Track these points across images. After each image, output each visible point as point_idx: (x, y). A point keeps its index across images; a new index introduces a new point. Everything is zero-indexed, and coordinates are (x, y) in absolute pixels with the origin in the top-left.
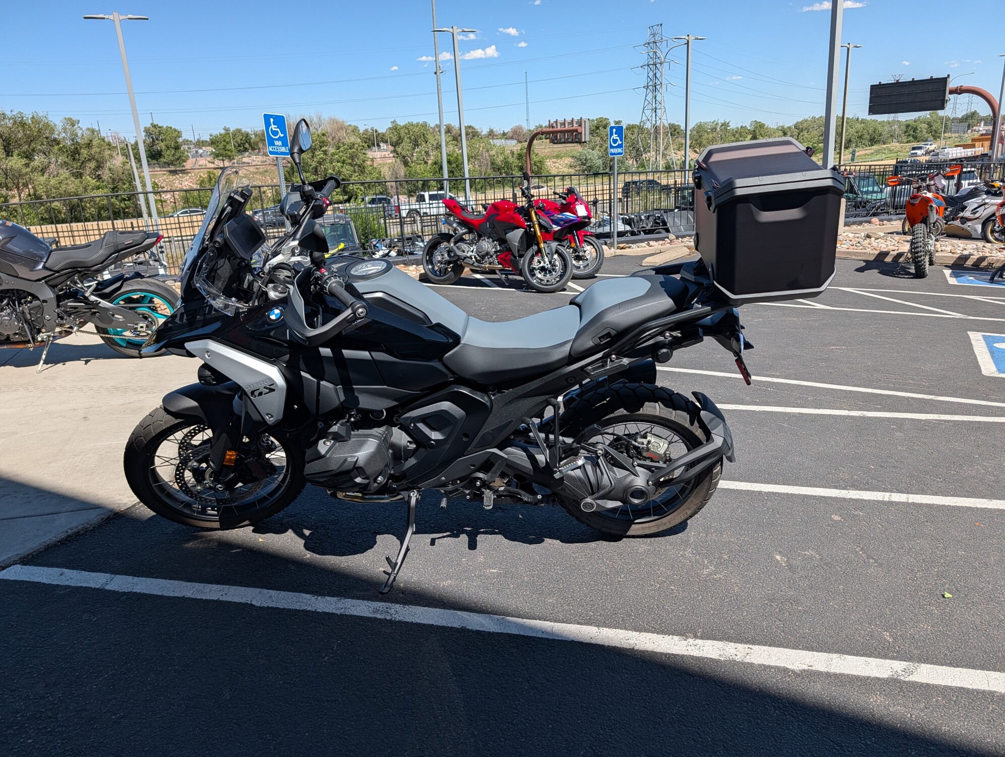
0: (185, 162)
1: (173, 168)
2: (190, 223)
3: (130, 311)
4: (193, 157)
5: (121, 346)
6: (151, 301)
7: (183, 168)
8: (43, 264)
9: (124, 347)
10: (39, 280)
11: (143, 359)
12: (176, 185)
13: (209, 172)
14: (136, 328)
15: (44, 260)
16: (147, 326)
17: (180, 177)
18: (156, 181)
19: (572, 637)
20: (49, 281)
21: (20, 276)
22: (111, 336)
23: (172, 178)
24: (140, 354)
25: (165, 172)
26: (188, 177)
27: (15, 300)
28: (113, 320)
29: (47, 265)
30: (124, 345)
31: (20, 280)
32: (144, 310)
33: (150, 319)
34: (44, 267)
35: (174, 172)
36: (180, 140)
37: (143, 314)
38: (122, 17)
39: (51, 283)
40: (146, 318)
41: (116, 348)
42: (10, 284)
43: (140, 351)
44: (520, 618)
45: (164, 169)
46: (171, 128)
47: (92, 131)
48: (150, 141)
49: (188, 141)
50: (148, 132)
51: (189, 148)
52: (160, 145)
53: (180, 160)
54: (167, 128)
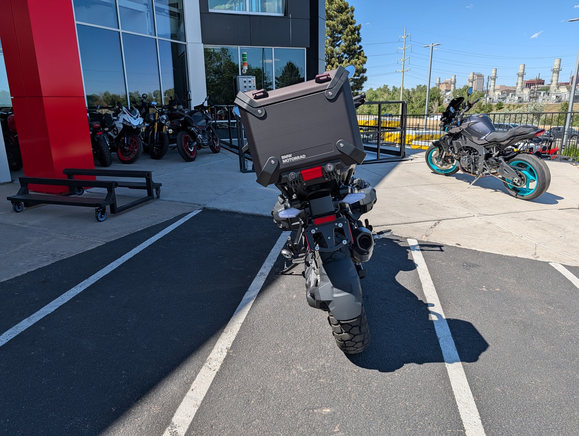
5: (509, 188)
9: (510, 189)
10: (482, 145)
11: (517, 199)
14: (513, 180)
16: (518, 181)
20: (485, 146)
21: (474, 141)
22: (506, 182)
24: (516, 195)
30: (511, 188)
31: (473, 143)
32: (525, 172)
33: (522, 178)
34: (485, 139)
37: (520, 174)
39: (487, 147)
40: (520, 176)
41: (507, 188)
42: (469, 144)
43: (517, 194)
44: (253, 304)
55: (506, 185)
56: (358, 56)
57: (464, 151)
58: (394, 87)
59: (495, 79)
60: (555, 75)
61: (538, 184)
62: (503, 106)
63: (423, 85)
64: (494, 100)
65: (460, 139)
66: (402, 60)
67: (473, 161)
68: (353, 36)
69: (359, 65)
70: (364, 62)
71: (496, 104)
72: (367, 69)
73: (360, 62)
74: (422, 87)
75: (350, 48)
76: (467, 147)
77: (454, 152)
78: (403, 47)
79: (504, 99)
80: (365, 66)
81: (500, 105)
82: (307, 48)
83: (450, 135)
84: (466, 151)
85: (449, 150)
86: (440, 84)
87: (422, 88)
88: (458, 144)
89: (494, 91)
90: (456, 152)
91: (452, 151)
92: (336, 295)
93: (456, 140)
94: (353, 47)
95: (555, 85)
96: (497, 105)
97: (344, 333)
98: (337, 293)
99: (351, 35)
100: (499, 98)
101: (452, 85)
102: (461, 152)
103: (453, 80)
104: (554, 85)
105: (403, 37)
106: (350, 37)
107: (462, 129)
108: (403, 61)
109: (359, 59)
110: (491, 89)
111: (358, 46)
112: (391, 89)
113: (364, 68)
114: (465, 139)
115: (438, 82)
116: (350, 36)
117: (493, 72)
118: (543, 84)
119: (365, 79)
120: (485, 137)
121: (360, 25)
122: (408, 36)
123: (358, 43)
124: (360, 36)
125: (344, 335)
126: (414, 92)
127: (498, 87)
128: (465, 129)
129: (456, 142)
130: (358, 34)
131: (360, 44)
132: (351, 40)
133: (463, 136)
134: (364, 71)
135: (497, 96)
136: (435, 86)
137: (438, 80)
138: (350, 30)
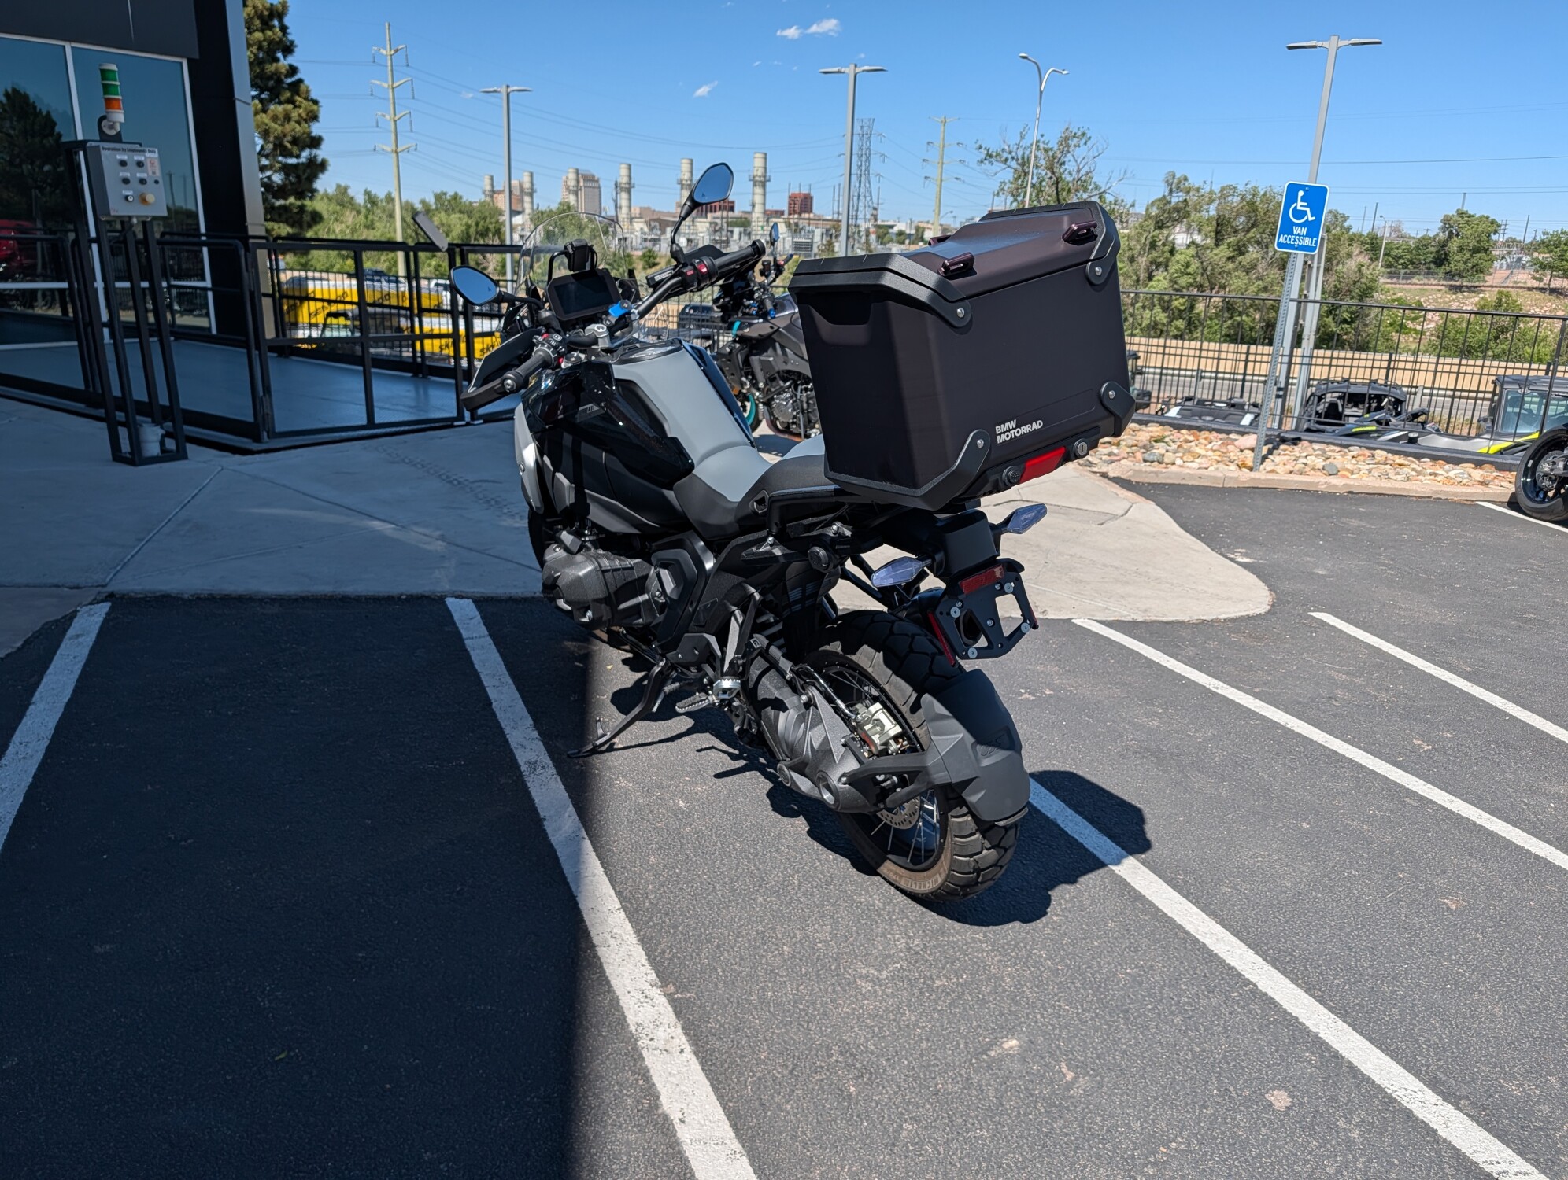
0: (1488, 274)
1: (1458, 282)
4: (1509, 267)
7: (1476, 284)
13: (1499, 292)
18: (1422, 300)
19: (585, 906)
25: (1443, 288)
26: (1477, 299)
35: (1455, 289)
36: (1495, 238)
38: (1341, 43)
44: (595, 849)
45: (1445, 283)
46: (1488, 218)
47: (1336, 217)
48: (1443, 236)
49: (1514, 241)
50: (1447, 223)
51: (1509, 253)
52: (1453, 246)
53: (1479, 270)
54: (1481, 218)
56: (292, 96)
57: (781, 383)
58: (368, 193)
59: (628, 191)
60: (759, 190)
62: (658, 260)
63: (451, 193)
64: (634, 244)
65: (770, 351)
66: (388, 117)
67: (805, 406)
68: (269, 33)
69: (299, 123)
70: (314, 117)
71: (640, 253)
72: (324, 136)
73: (300, 115)
74: (448, 197)
75: (263, 70)
76: (788, 372)
77: (755, 385)
78: (387, 82)
79: (655, 241)
80: (316, 129)
81: (650, 257)
82: (190, 61)
83: (742, 340)
84: (785, 382)
85: (744, 379)
86: (493, 192)
87: (449, 201)
88: (765, 365)
89: (631, 219)
90: (761, 385)
91: (751, 381)
92: (985, 762)
93: (759, 354)
94: (271, 68)
95: (761, 215)
96: (644, 256)
97: (985, 852)
98: (986, 755)
99: (262, 31)
100: (645, 240)
101: (527, 199)
102: (774, 383)
103: (527, 186)
104: (757, 214)
105: (384, 52)
106: (258, 35)
108: (392, 123)
109: (295, 107)
110: (623, 214)
111: (284, 62)
112: (360, 199)
113: (314, 134)
114: (785, 353)
115: (488, 188)
116: (257, 30)
117: (624, 172)
118: (732, 209)
119: (322, 166)
121: (285, 2)
122: (397, 51)
123: (285, 57)
124: (290, 37)
125: (985, 856)
126: (428, 211)
127: (636, 211)
129: (761, 361)
130: (284, 29)
131: (291, 60)
132: (265, 44)
133: (777, 345)
134: (316, 142)
135: (638, 234)
136: (483, 198)
137: (487, 182)
138: (256, 12)
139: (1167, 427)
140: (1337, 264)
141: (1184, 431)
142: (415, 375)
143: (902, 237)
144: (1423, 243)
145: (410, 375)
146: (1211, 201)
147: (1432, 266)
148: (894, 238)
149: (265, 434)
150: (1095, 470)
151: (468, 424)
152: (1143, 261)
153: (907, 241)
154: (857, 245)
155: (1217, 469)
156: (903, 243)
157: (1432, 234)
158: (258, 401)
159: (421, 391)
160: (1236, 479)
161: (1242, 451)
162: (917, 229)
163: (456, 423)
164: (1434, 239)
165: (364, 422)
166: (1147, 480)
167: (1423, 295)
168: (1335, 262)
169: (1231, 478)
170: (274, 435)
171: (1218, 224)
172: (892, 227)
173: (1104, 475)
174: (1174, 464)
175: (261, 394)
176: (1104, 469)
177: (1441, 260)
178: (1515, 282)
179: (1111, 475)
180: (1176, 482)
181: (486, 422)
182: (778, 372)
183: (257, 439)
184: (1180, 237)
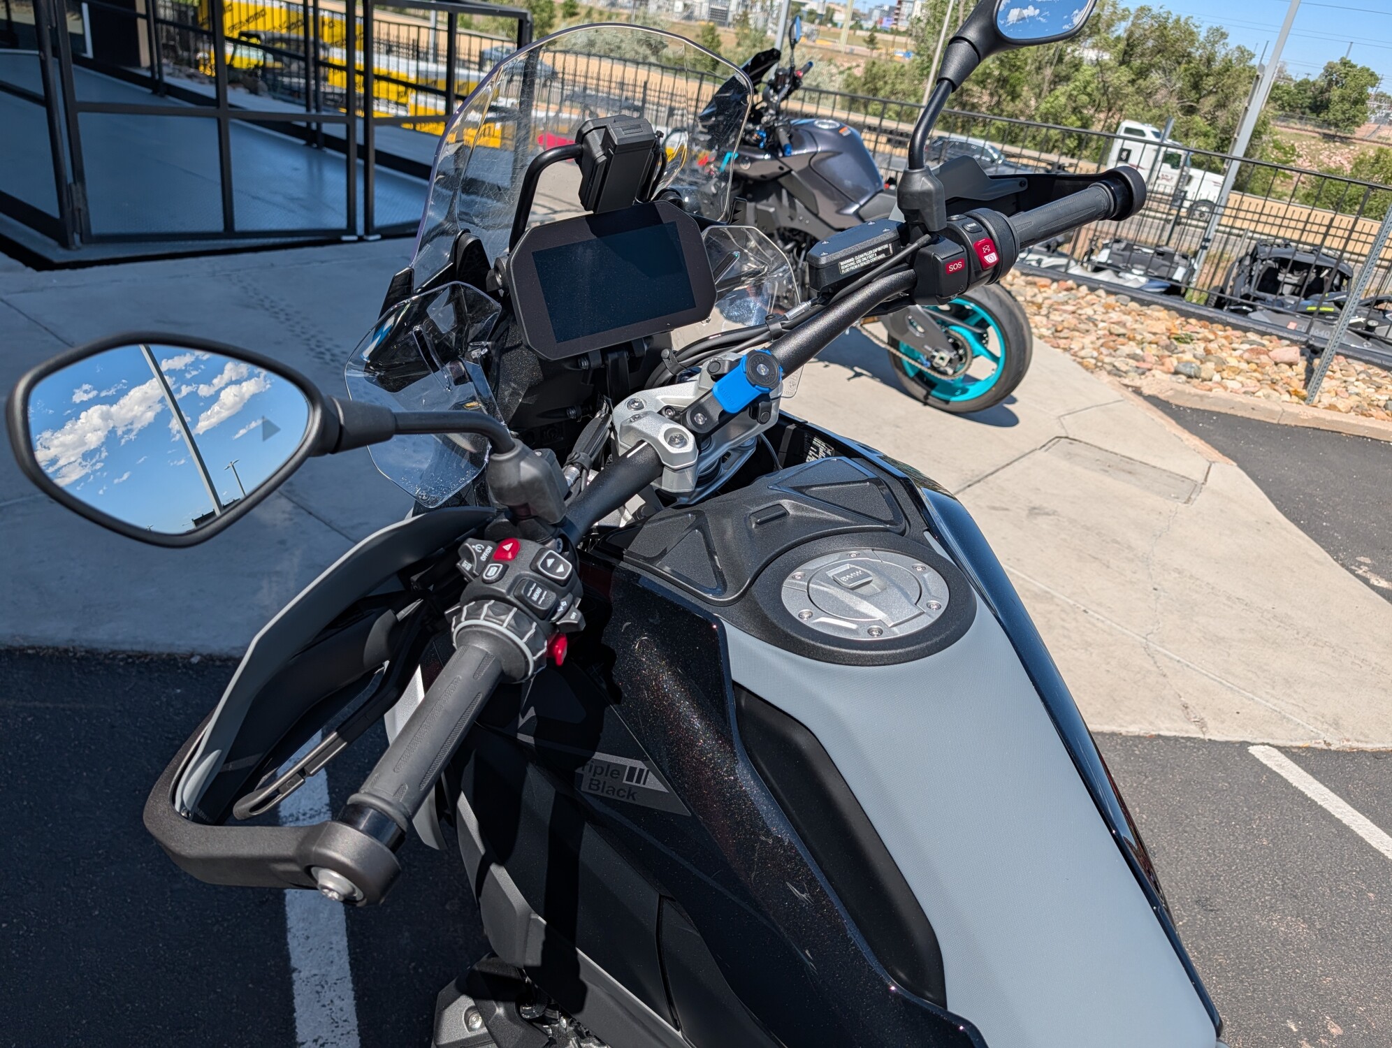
0: (1359, 126)
1: (1332, 131)
2: (1235, 211)
3: (938, 327)
4: (1377, 121)
5: (906, 374)
6: (983, 324)
7: (1349, 135)
8: (857, 207)
9: (910, 378)
11: (927, 407)
12: (1321, 157)
13: (1381, 150)
14: (934, 357)
15: (862, 202)
16: (951, 361)
17: (1336, 147)
18: (1296, 145)
21: (821, 215)
22: (901, 355)
23: (1322, 145)
24: (926, 397)
25: (1317, 135)
26: (1347, 150)
27: (802, 249)
28: (908, 330)
29: (861, 212)
30: (911, 374)
31: (818, 221)
32: (962, 331)
33: (961, 352)
34: (857, 213)
35: (1329, 138)
36: (1371, 91)
37: (956, 340)
40: (956, 346)
41: (900, 374)
42: (803, 222)
43: (928, 393)
45: (1319, 130)
46: (1368, 70)
47: (1242, 52)
48: (1324, 84)
49: (1384, 95)
50: (1329, 70)
51: (1379, 107)
52: (1335, 93)
53: (1352, 121)
54: (1362, 69)
55: (898, 363)
61: (1004, 375)
65: (773, 199)
76: (792, 230)
88: (762, 215)
93: (756, 199)
107: (786, 169)
114: (792, 205)
120: (856, 207)
128: (799, 173)
129: (756, 209)
133: (784, 192)
139: (1173, 313)
140: (1234, 101)
141: (1193, 321)
142: (309, 144)
143: (813, 17)
144: (1303, 86)
145: (302, 142)
146: (1124, 18)
147: (1307, 111)
148: (805, 16)
149: (77, 237)
150: (1126, 381)
151: (361, 239)
152: (1048, 72)
153: (817, 21)
154: (770, 20)
155: (1268, 397)
156: (813, 22)
157: (1311, 79)
158: (64, 189)
159: (315, 170)
160: (1296, 416)
161: (1276, 364)
162: (828, 9)
163: (345, 238)
164: (1314, 84)
165: (219, 226)
166: (1189, 405)
167: (1298, 140)
168: (1232, 99)
169: (1291, 414)
170: (91, 239)
171: (1128, 45)
172: (804, 4)
173: (1137, 391)
174: (1211, 380)
175: (70, 180)
176: (1138, 382)
177: (1319, 106)
178: (1380, 137)
179: (1146, 391)
180: (1223, 410)
181: (384, 237)
182: (778, 230)
183: (65, 243)
184: (1088, 53)
